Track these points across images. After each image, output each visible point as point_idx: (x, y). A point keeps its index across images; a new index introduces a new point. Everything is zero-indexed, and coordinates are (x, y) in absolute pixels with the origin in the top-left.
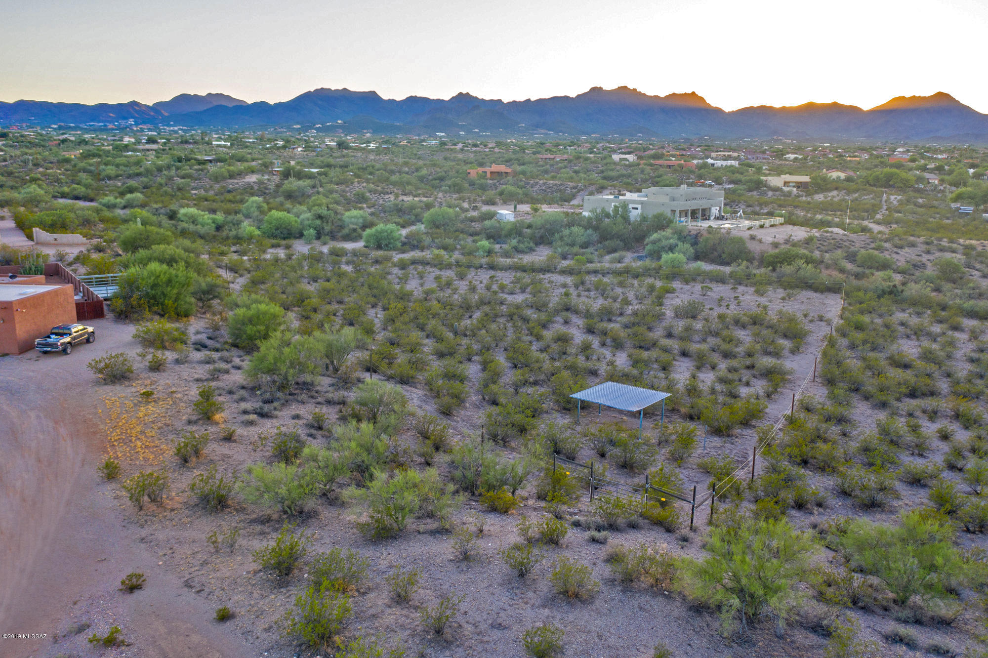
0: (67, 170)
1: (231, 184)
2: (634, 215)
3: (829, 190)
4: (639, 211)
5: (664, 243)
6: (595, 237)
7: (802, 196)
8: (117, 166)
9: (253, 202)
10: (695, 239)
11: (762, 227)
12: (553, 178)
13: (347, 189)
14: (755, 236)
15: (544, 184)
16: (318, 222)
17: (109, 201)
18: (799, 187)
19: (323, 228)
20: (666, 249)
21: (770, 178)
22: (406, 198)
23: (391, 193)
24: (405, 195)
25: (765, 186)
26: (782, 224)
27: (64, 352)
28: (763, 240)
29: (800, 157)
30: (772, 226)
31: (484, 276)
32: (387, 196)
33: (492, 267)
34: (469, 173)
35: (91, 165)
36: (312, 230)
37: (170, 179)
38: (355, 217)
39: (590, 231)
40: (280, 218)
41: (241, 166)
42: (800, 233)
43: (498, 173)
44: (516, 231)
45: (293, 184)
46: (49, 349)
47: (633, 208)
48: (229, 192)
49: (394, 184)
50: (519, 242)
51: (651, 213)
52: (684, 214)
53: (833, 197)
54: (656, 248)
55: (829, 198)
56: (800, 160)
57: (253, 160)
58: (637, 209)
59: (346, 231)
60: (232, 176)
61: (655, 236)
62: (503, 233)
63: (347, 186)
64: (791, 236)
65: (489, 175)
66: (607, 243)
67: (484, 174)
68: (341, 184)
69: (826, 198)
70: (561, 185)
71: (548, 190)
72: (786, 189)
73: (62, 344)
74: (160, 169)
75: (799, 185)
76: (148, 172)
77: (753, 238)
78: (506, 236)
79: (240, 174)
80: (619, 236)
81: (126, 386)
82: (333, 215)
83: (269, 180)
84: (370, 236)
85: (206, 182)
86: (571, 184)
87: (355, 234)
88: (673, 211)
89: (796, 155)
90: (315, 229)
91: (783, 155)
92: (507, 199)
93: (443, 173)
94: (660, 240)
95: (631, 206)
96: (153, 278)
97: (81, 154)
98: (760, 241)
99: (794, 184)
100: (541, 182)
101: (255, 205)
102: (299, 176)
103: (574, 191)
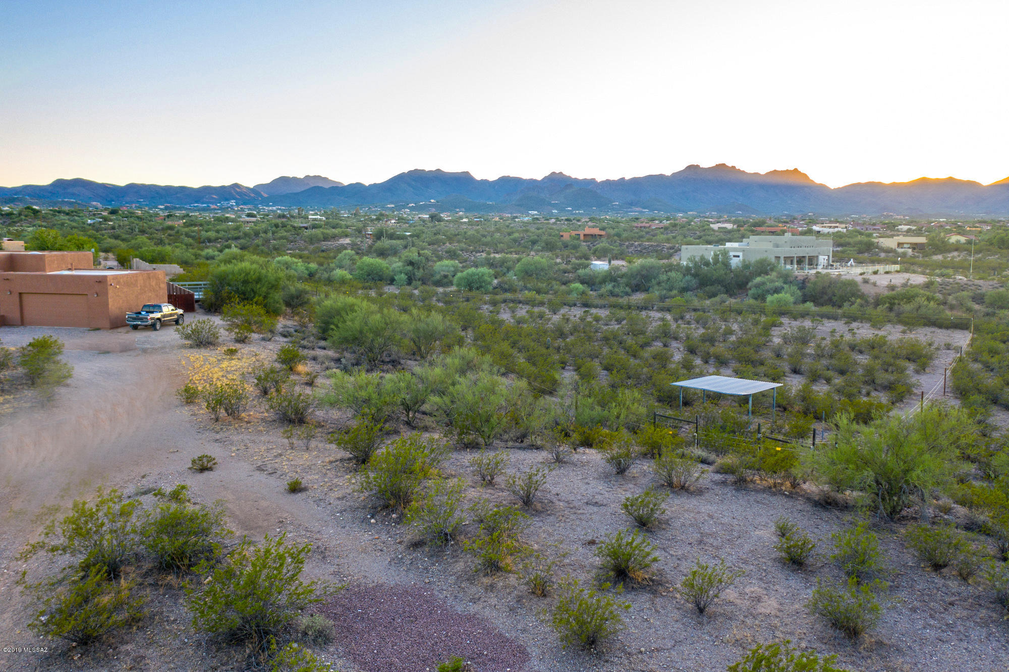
0: (170, 235)
1: (325, 245)
2: (735, 262)
3: (949, 251)
4: (741, 258)
5: (769, 286)
6: (694, 282)
7: (918, 257)
8: (218, 231)
9: (345, 255)
10: (803, 284)
11: (875, 273)
12: (649, 240)
13: (439, 249)
14: (869, 279)
15: (640, 245)
16: (410, 268)
17: (208, 253)
18: (914, 249)
19: (414, 274)
20: (772, 292)
21: (881, 240)
22: (497, 256)
23: (483, 252)
24: (497, 253)
25: (877, 247)
26: (898, 272)
27: (153, 327)
28: (878, 283)
29: (914, 228)
30: (887, 273)
31: (577, 313)
32: (479, 254)
33: (585, 305)
34: (562, 236)
35: (194, 232)
36: (403, 275)
37: (267, 241)
38: (447, 266)
39: (688, 278)
40: (372, 264)
41: (336, 231)
42: (918, 279)
43: (592, 235)
44: (611, 277)
45: (386, 243)
46: (139, 323)
47: (734, 256)
48: (323, 251)
49: (486, 244)
50: (614, 287)
51: (753, 259)
52: (789, 261)
53: (953, 257)
54: (760, 291)
55: (949, 259)
56: (914, 230)
57: (347, 227)
58: (738, 256)
59: (438, 277)
60: (326, 238)
61: (758, 279)
62: (598, 280)
63: (440, 246)
64: (908, 280)
65: (582, 237)
66: (707, 288)
67: (577, 237)
68: (433, 244)
69: (945, 258)
70: (657, 246)
71: (644, 251)
72: (900, 250)
73: (152, 319)
74: (257, 234)
75: (914, 246)
76: (246, 235)
77: (866, 281)
78: (601, 283)
79: (334, 237)
80: (719, 281)
81: (211, 350)
82: (424, 261)
83: (362, 242)
84: (461, 279)
85: (302, 244)
86: (668, 245)
87: (445, 280)
88: (778, 258)
89: (909, 227)
90: (406, 274)
91: (894, 226)
92: (601, 255)
93: (536, 237)
94: (764, 283)
95: (732, 254)
97: (184, 223)
98: (875, 284)
99: (909, 246)
100: (636, 243)
101: (347, 257)
102: (392, 236)
103: (671, 251)
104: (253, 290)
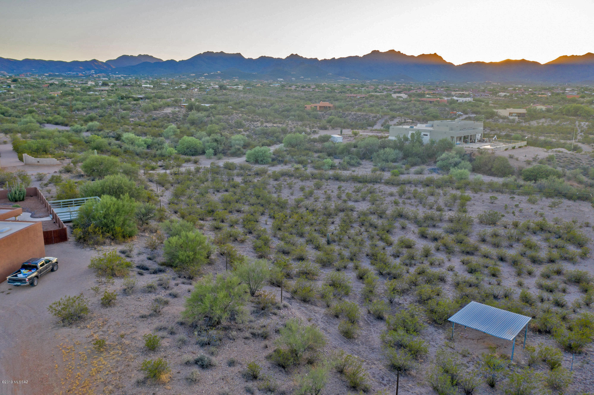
0: (52, 104)
1: (155, 114)
2: (426, 140)
3: (539, 118)
4: (429, 136)
5: (451, 160)
6: (401, 155)
7: (522, 122)
8: (83, 102)
9: (170, 128)
10: (470, 157)
11: (514, 148)
12: (360, 110)
13: (230, 118)
14: (513, 156)
15: (355, 114)
16: (215, 144)
17: (77, 127)
18: (519, 116)
19: (218, 148)
20: (453, 165)
21: (500, 111)
22: (268, 125)
23: (258, 121)
24: (267, 122)
25: (497, 115)
26: (526, 146)
27: (32, 284)
28: (519, 159)
29: (508, 94)
30: (520, 147)
31: (332, 187)
32: (255, 123)
33: (337, 178)
34: (306, 107)
35: (67, 101)
36: (211, 150)
37: (116, 110)
38: (238, 140)
39: (397, 151)
40: (190, 141)
41: (161, 102)
42: (542, 153)
43: (324, 107)
44: (346, 151)
45: (194, 115)
46: (19, 284)
47: (424, 135)
48: (154, 119)
49: (259, 115)
50: (350, 158)
51: (438, 138)
52: (459, 139)
53: (543, 123)
54: (445, 164)
55: (541, 124)
56: (508, 96)
57: (168, 98)
58: (427, 135)
59: (233, 150)
60: (155, 109)
61: (444, 155)
62: (338, 151)
63: (229, 116)
65: (318, 108)
66: (410, 159)
67: (315, 108)
68: (226, 114)
69: (538, 123)
70: (366, 115)
71: (358, 118)
72: (511, 118)
73: (29, 279)
74: (110, 104)
76: (102, 106)
77: (511, 157)
78: (340, 153)
79: (161, 107)
80: (417, 155)
82: (225, 140)
83: (179, 111)
84: (250, 154)
85: (139, 113)
86: (373, 115)
87: (239, 152)
88: (452, 138)
89: (505, 94)
90: (213, 149)
91: (497, 93)
92: (335, 126)
93: (289, 107)
94: (447, 158)
95: (422, 134)
96: (104, 210)
97: (61, 93)
98: (517, 159)
99: (516, 115)
100: (353, 113)
101: (172, 130)
102: (199, 109)
103: (375, 119)
104: (113, 221)
